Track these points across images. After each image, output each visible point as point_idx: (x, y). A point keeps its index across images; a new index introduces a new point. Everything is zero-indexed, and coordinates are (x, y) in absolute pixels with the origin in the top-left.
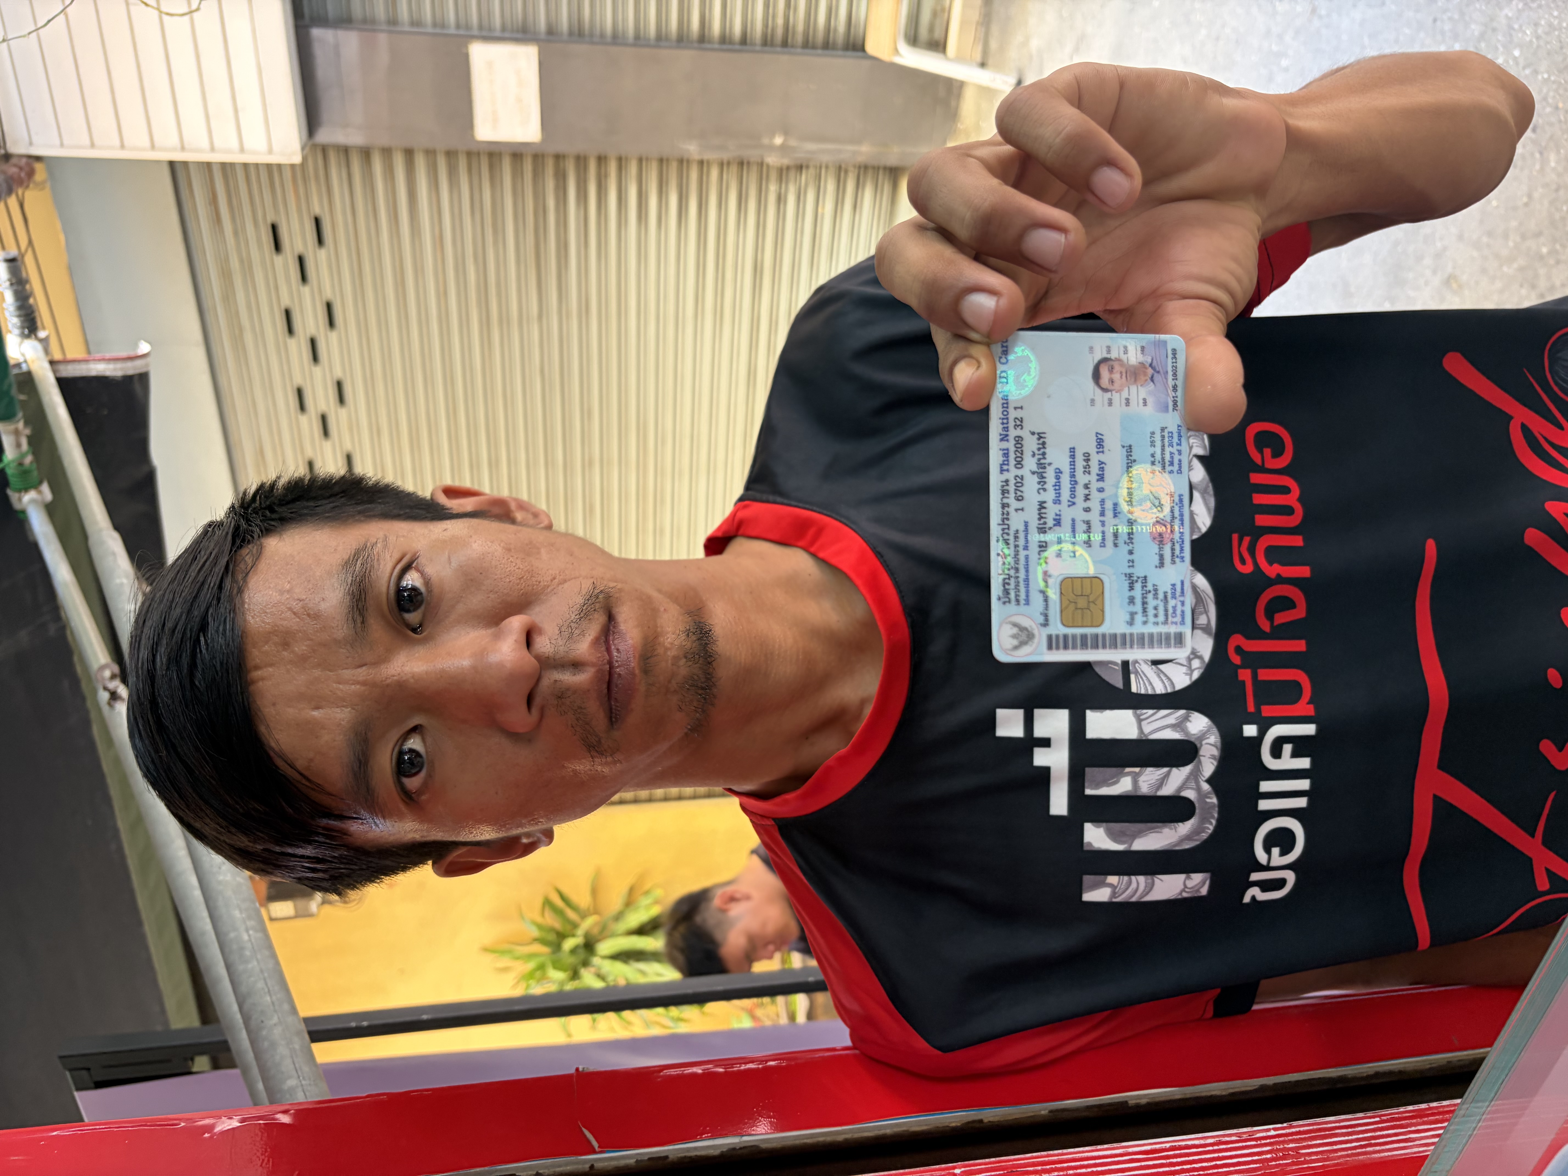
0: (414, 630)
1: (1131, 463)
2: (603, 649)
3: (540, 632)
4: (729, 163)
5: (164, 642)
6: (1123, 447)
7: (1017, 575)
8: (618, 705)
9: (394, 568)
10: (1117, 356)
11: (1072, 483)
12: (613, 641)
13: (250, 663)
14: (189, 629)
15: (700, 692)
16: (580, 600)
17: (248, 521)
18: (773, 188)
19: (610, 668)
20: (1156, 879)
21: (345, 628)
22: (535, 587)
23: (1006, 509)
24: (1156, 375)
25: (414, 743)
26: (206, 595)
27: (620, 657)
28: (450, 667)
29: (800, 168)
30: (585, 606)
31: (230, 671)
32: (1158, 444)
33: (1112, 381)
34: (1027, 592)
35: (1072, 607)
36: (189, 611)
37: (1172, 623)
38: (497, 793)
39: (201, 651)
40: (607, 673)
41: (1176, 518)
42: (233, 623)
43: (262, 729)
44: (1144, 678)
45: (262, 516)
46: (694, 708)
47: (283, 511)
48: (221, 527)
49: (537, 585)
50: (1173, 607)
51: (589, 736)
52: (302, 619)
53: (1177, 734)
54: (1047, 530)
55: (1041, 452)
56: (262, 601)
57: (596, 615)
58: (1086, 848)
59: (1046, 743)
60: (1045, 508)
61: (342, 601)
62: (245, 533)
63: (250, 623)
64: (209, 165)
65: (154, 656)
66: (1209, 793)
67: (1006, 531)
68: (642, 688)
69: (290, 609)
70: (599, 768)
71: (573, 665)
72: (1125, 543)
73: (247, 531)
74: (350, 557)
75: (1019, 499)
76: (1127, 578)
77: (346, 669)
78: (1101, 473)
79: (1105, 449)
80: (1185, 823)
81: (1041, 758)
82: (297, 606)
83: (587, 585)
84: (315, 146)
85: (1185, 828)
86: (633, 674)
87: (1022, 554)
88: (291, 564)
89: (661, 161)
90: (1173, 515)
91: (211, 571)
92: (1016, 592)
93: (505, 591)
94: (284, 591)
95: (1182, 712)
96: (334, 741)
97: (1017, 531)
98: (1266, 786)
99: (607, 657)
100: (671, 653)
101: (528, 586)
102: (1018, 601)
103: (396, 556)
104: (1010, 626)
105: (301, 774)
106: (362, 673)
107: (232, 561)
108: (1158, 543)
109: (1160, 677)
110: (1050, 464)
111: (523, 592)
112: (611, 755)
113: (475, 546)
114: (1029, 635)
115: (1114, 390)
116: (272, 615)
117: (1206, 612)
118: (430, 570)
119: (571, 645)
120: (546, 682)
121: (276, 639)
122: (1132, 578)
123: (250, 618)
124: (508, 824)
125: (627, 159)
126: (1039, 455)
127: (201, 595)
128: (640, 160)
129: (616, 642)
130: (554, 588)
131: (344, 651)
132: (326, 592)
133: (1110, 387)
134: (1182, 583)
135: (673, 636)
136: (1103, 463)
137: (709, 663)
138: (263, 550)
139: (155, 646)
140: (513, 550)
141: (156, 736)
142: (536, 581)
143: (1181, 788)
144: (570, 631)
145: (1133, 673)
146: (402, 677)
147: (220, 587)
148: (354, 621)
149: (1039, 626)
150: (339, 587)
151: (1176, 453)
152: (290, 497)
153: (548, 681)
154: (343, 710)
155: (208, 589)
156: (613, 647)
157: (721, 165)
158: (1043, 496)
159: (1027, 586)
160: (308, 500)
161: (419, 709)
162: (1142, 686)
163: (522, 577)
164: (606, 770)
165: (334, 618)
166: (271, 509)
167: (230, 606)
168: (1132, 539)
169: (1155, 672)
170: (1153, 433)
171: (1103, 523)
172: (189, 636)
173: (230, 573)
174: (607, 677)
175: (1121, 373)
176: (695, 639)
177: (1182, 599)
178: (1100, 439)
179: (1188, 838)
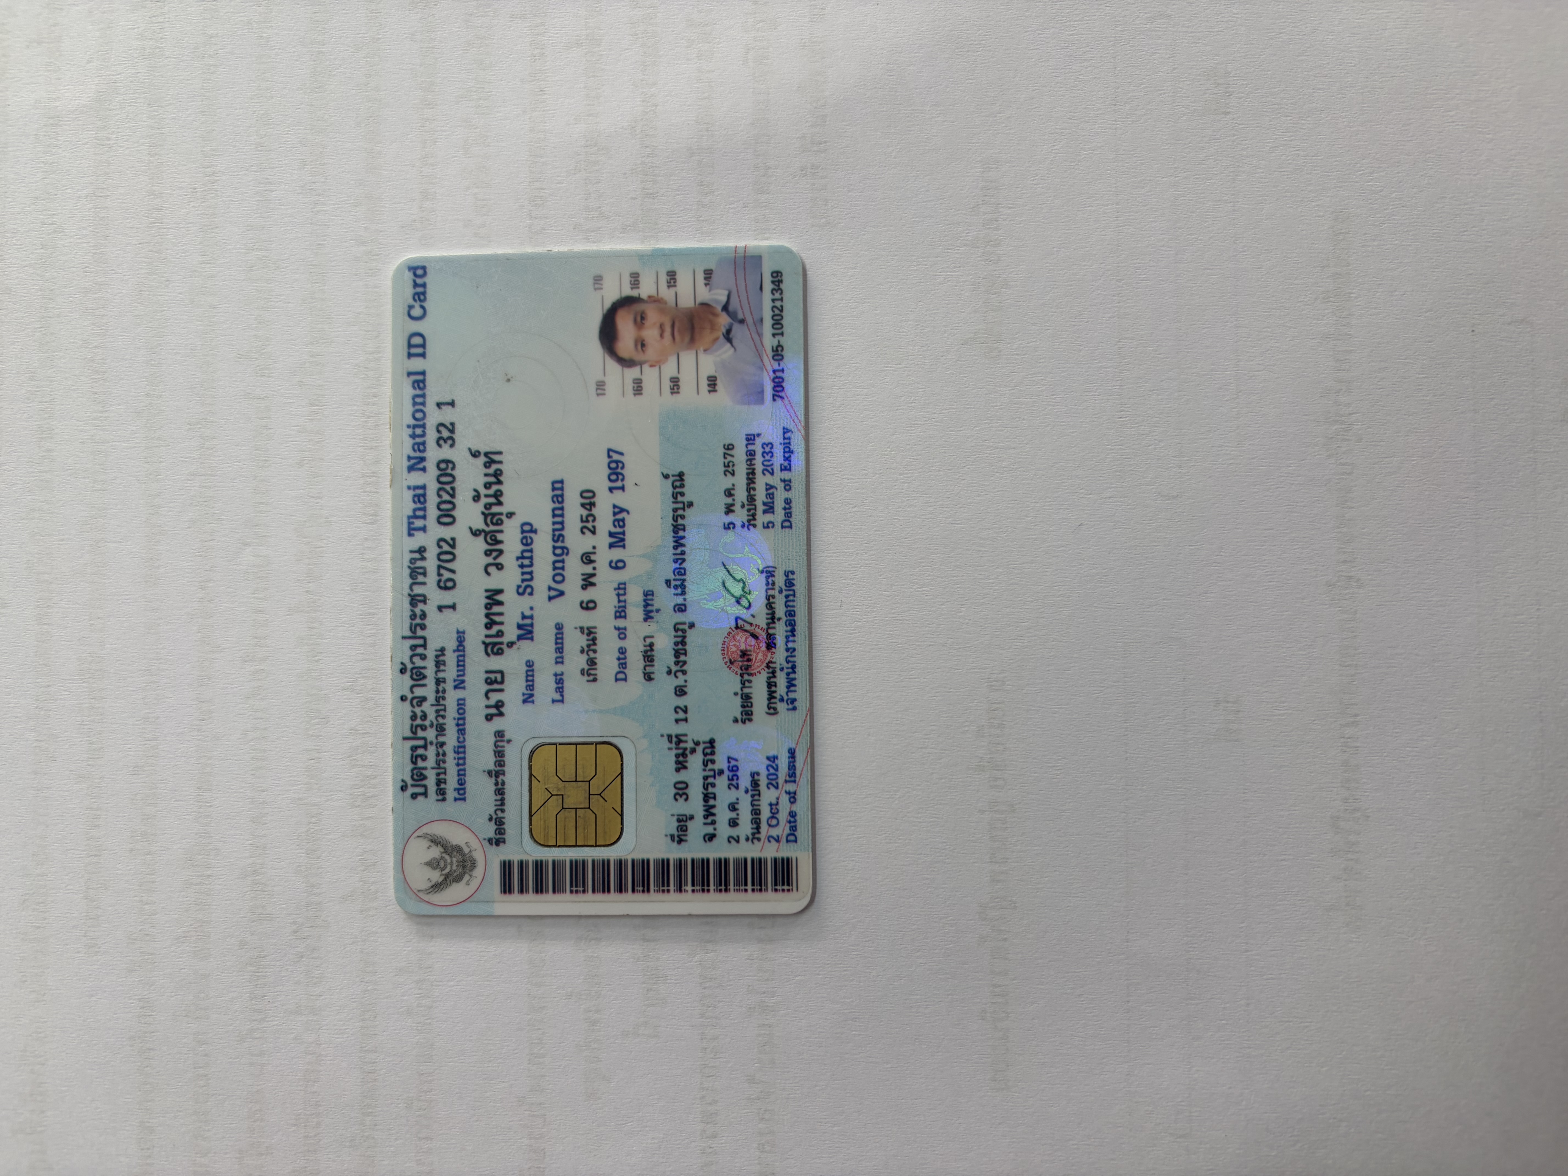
1: (684, 509)
6: (666, 477)
7: (441, 739)
10: (653, 292)
11: (558, 551)
23: (421, 606)
24: (736, 328)
32: (741, 470)
33: (641, 344)
34: (461, 775)
35: (554, 805)
37: (769, 838)
41: (779, 619)
50: (771, 805)
54: (504, 647)
55: (491, 492)
60: (500, 603)
67: (420, 650)
72: (669, 672)
75: (446, 586)
76: (673, 745)
78: (618, 530)
79: (628, 483)
87: (452, 697)
90: (773, 613)
92: (438, 774)
97: (442, 650)
102: (441, 793)
104: (425, 843)
108: (739, 672)
110: (510, 515)
114: (464, 861)
115: (645, 362)
122: (682, 745)
126: (486, 496)
133: (639, 357)
134: (792, 753)
136: (622, 510)
149: (486, 843)
151: (780, 486)
158: (496, 580)
159: (461, 762)
168: (685, 663)
170: (729, 447)
171: (622, 633)
175: (662, 327)
177: (791, 787)
178: (617, 462)
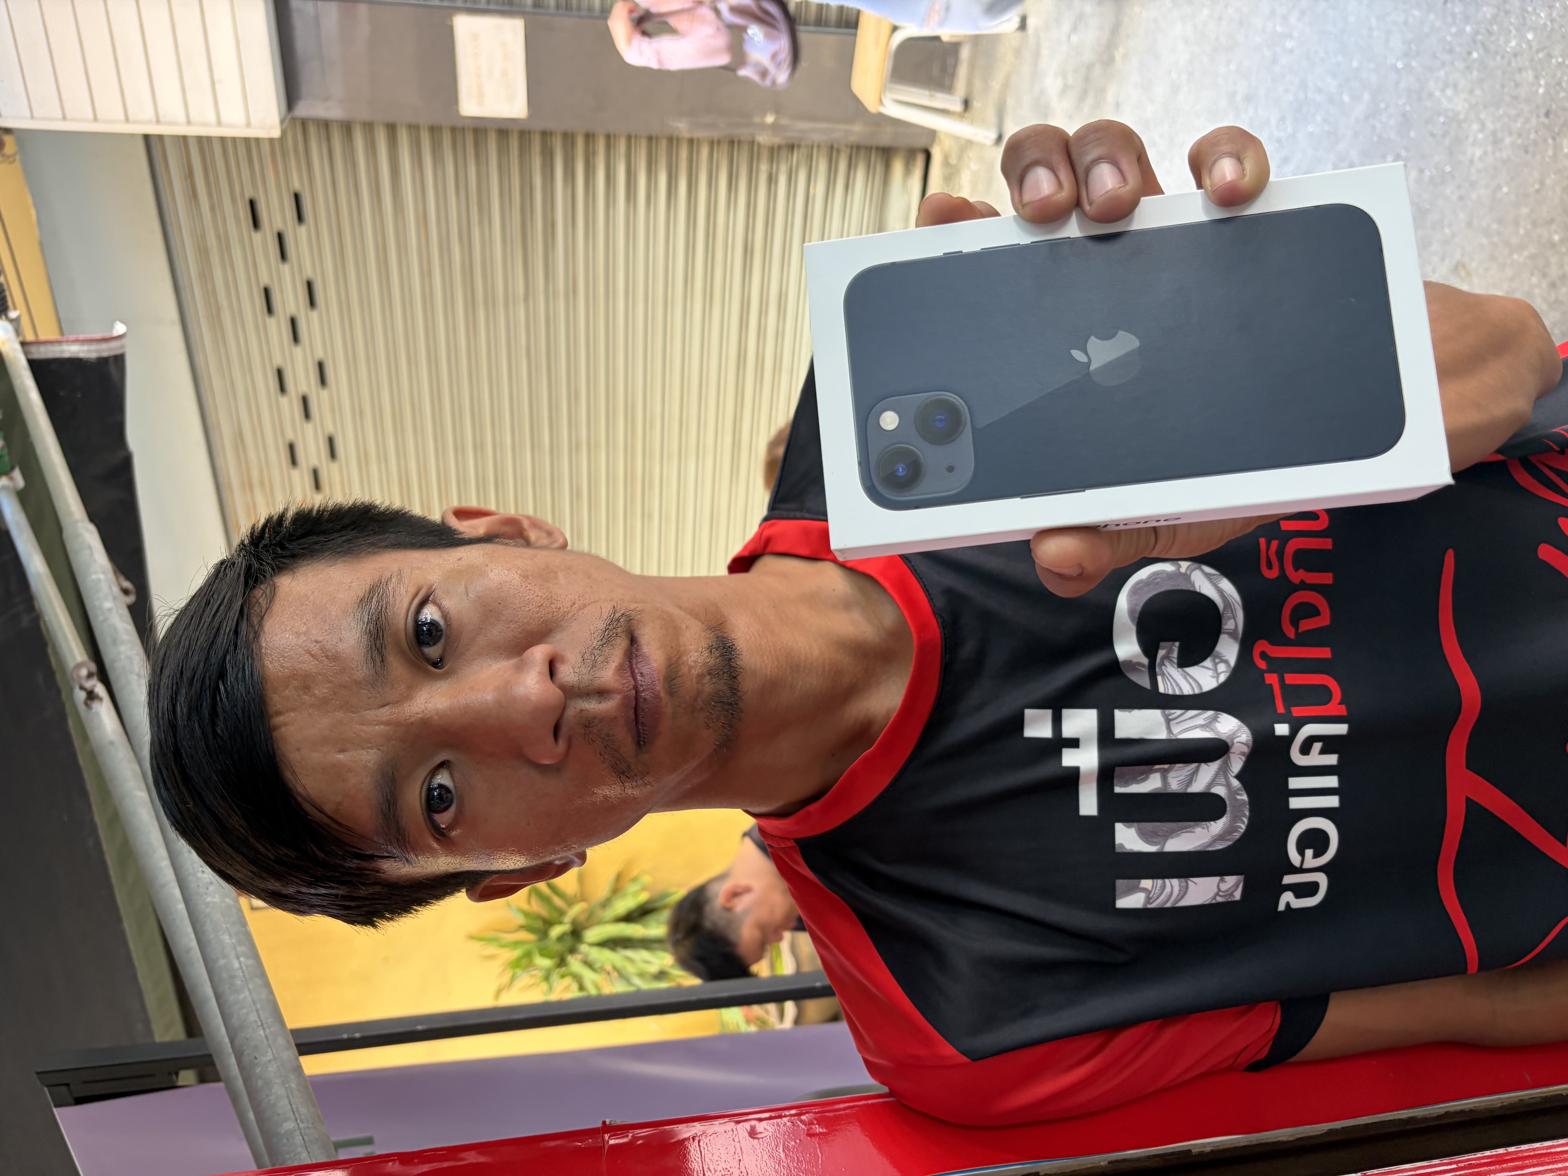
0: (435, 665)
2: (629, 674)
3: (563, 660)
4: (719, 142)
5: (183, 691)
8: (645, 729)
9: (411, 603)
12: (636, 664)
13: (272, 709)
14: (207, 678)
15: (726, 707)
16: (601, 625)
17: (259, 559)
18: (764, 167)
19: (636, 693)
20: (1190, 882)
21: (364, 668)
22: (555, 614)
25: (443, 779)
26: (223, 640)
27: (644, 682)
28: (474, 703)
29: (791, 147)
30: (607, 631)
31: (253, 719)
36: (207, 658)
38: (528, 824)
39: (221, 699)
40: (633, 698)
42: (252, 669)
43: (288, 775)
44: (1171, 680)
45: (273, 554)
46: (721, 724)
47: (292, 546)
48: (232, 566)
49: (557, 612)
51: (618, 763)
52: (321, 662)
53: (1207, 733)
56: (279, 644)
57: (618, 640)
58: (1118, 850)
59: (1074, 743)
61: (359, 640)
62: (257, 573)
63: (269, 668)
64: (185, 138)
65: (174, 706)
66: (1239, 789)
68: (669, 710)
69: (308, 652)
70: (629, 792)
71: (598, 693)
73: (259, 570)
74: (364, 596)
77: (368, 710)
80: (1217, 821)
81: (1069, 758)
82: (315, 649)
83: (607, 609)
84: (294, 119)
85: (1217, 827)
86: (657, 697)
88: (306, 605)
89: (650, 139)
91: (226, 615)
93: (525, 620)
94: (301, 633)
95: (1210, 713)
96: (362, 783)
98: (1295, 783)
99: (633, 683)
100: (695, 672)
101: (548, 613)
103: (412, 590)
105: (329, 817)
106: (385, 713)
107: (246, 603)
109: (1186, 679)
111: (543, 620)
112: (641, 779)
113: (492, 575)
116: (290, 659)
117: (1234, 618)
118: (446, 603)
119: (595, 672)
120: (570, 712)
121: (296, 683)
123: (269, 663)
124: (541, 853)
125: (615, 136)
127: (218, 640)
128: (629, 138)
129: (639, 665)
130: (575, 614)
131: (365, 692)
132: (343, 632)
135: (696, 654)
137: (735, 678)
138: (277, 590)
139: (174, 696)
140: (530, 578)
141: (182, 788)
142: (556, 608)
143: (1211, 784)
144: (593, 658)
145: (1160, 675)
146: (426, 715)
147: (236, 632)
148: (374, 661)
150: (355, 626)
152: (300, 532)
153: (574, 710)
154: (368, 752)
155: (224, 635)
156: (637, 671)
157: (712, 143)
160: (318, 534)
161: (445, 744)
162: (1169, 686)
163: (542, 605)
164: (636, 792)
165: (353, 659)
166: (281, 545)
167: (248, 651)
169: (1182, 675)
172: (208, 684)
173: (245, 617)
174: (634, 703)
176: (718, 655)
179: (1220, 837)
